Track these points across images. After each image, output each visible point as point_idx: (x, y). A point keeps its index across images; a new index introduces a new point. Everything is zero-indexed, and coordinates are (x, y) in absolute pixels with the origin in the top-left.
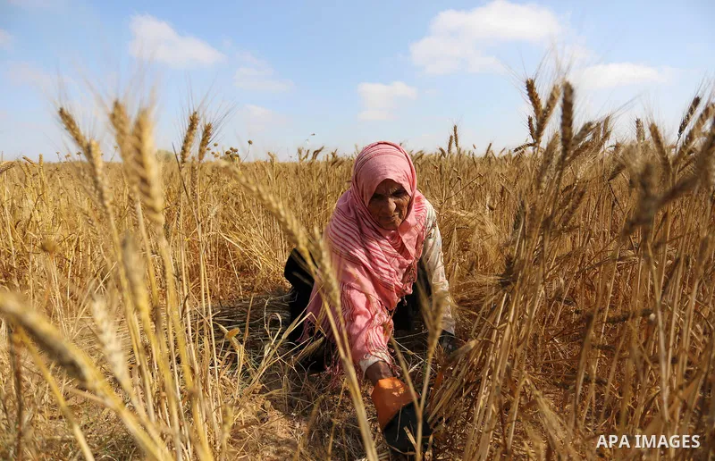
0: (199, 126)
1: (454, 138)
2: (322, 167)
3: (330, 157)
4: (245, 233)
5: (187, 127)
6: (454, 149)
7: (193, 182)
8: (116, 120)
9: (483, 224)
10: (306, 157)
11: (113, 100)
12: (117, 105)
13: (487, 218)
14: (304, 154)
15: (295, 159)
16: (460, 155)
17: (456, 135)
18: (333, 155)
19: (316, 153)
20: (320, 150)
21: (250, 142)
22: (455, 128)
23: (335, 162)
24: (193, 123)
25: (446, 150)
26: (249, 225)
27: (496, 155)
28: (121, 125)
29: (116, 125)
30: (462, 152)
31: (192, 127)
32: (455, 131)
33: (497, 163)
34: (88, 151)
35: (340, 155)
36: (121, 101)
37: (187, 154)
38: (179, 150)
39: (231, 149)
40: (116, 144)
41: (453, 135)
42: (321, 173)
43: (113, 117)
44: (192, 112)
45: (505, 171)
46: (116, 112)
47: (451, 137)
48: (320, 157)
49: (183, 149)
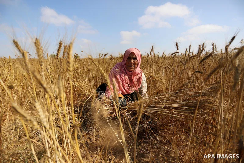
0: (62, 46)
1: (152, 50)
2: (107, 60)
3: (110, 57)
4: (81, 83)
5: (58, 46)
6: (152, 54)
7: (61, 65)
8: (36, 45)
9: (161, 79)
10: (102, 56)
11: (36, 38)
12: (36, 39)
13: (163, 78)
14: (101, 56)
15: (98, 57)
16: (154, 56)
17: (153, 49)
18: (111, 56)
19: (105, 55)
20: (106, 54)
21: (82, 52)
22: (153, 47)
23: (112, 58)
24: (60, 45)
25: (149, 54)
26: (82, 80)
27: (167, 56)
28: (38, 46)
29: (36, 46)
30: (155, 55)
31: (60, 46)
32: (153, 48)
33: (167, 59)
34: (23, 54)
35: (113, 56)
36: (38, 38)
37: (58, 56)
38: (56, 54)
39: (76, 54)
40: (36, 52)
41: (152, 49)
42: (107, 62)
43: (35, 43)
44: (60, 41)
45: (169, 61)
46: (36, 42)
47: (151, 50)
48: (107, 57)
49: (57, 54)
